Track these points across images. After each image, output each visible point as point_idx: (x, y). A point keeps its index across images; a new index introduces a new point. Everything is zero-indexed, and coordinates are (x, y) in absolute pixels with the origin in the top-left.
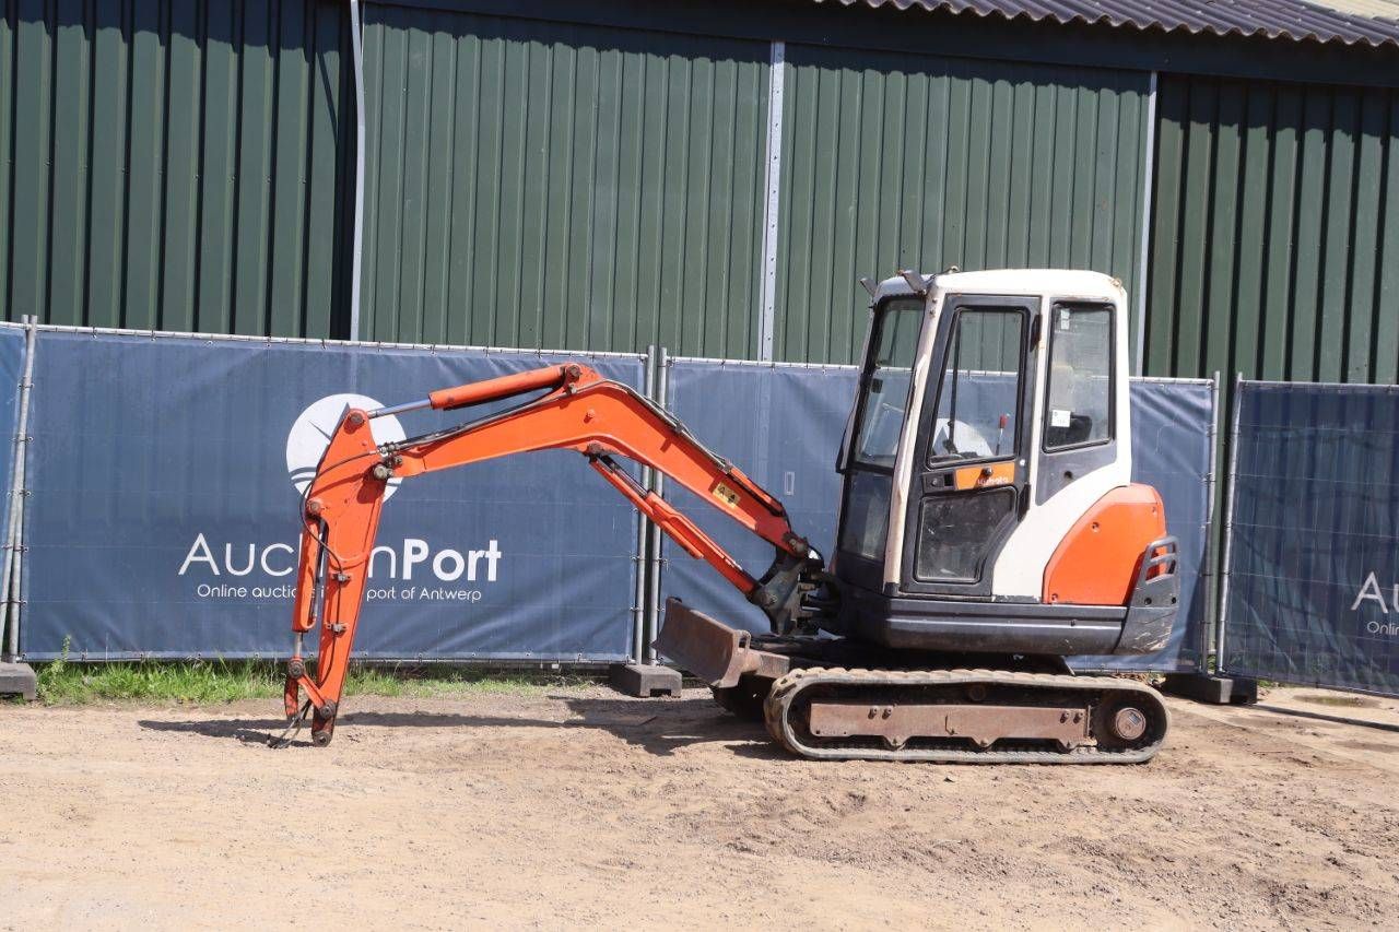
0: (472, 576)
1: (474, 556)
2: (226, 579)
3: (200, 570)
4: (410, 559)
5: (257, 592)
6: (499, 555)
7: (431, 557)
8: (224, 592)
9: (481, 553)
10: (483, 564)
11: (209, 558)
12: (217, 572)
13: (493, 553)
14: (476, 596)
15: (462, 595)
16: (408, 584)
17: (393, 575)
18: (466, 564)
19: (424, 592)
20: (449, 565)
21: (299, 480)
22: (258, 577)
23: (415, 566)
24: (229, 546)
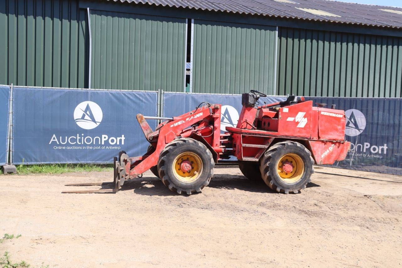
0: (118, 143)
1: (118, 139)
2: (60, 145)
3: (54, 143)
4: (103, 140)
5: (68, 148)
6: (124, 138)
7: (108, 139)
8: (60, 148)
9: (120, 138)
10: (121, 140)
11: (56, 140)
12: (58, 143)
13: (123, 138)
14: (119, 148)
15: (116, 148)
16: (103, 145)
17: (100, 143)
18: (117, 141)
19: (107, 147)
20: (113, 141)
21: (77, 121)
22: (68, 144)
23: (105, 141)
24: (61, 137)
